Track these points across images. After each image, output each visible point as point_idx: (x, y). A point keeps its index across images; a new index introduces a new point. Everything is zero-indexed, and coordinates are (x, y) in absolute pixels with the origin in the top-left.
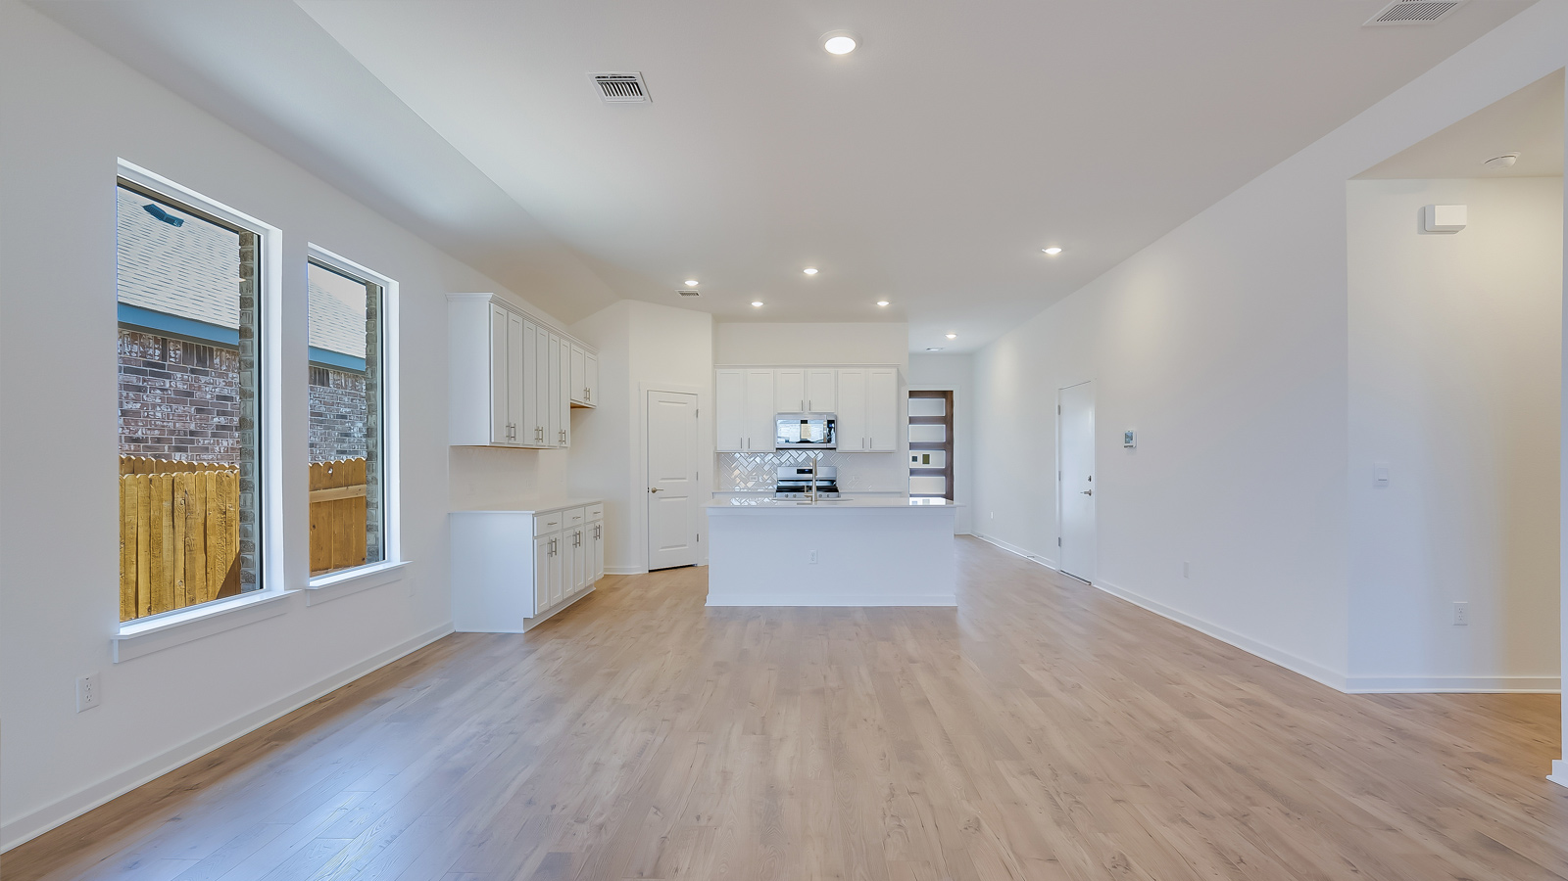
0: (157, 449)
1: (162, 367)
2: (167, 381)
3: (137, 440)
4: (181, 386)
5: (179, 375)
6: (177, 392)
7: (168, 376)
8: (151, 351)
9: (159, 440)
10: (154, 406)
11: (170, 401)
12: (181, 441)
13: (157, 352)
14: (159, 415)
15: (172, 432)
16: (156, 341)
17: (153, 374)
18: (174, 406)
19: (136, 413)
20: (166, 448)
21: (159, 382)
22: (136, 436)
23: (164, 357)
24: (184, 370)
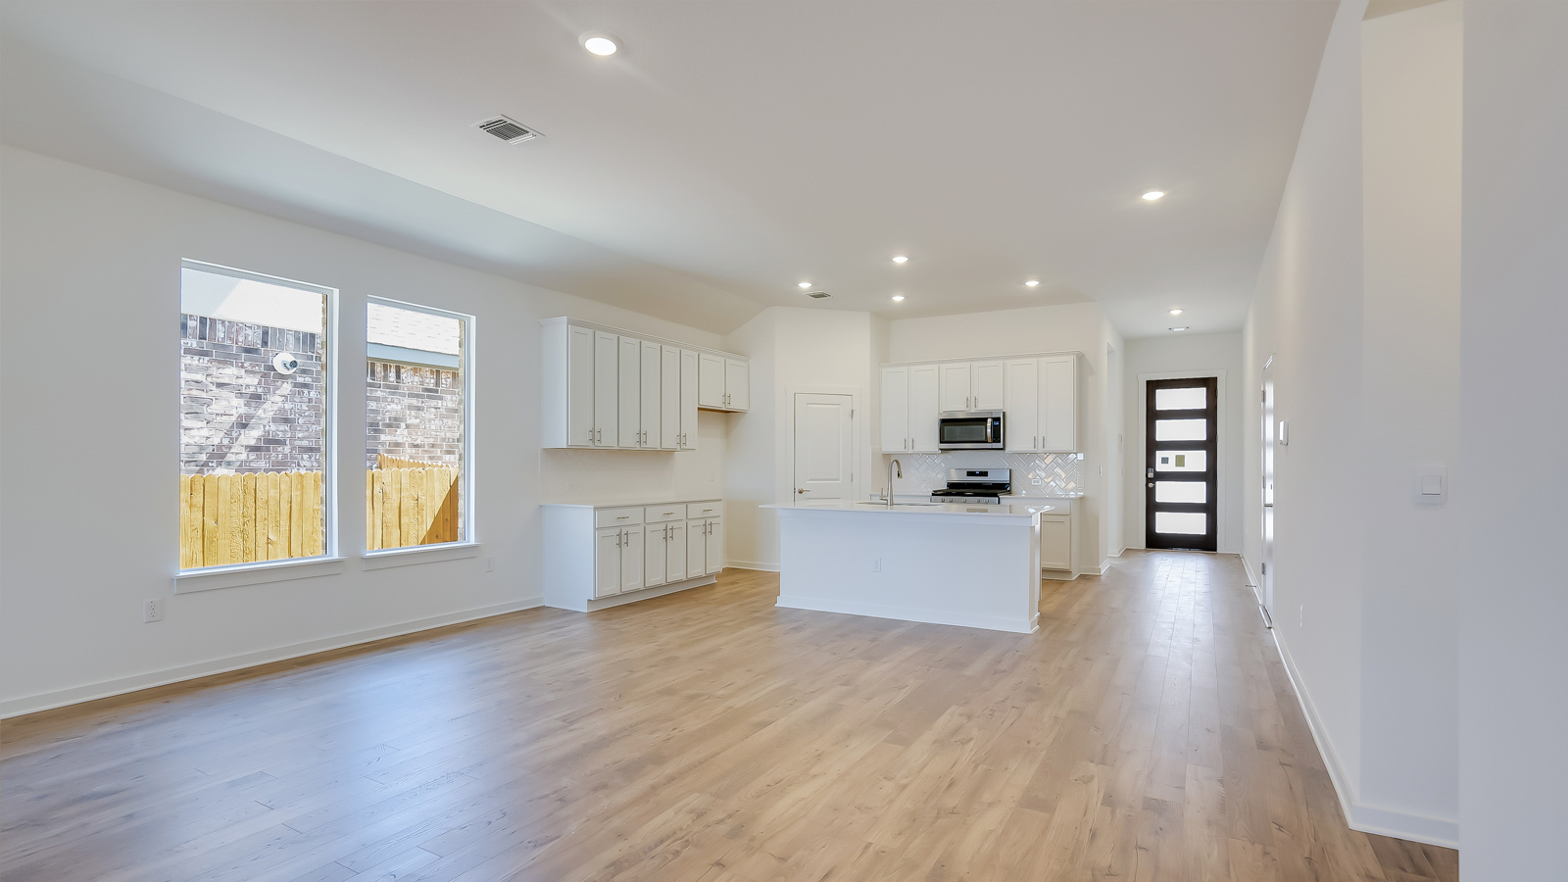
0: (432, 452)
1: (437, 391)
2: (440, 402)
3: (416, 446)
4: (451, 405)
5: (449, 397)
6: (448, 410)
7: (441, 398)
8: (427, 381)
9: (433, 446)
10: (430, 421)
11: (442, 417)
12: (450, 446)
13: (433, 381)
14: (433, 427)
15: (444, 440)
16: (432, 372)
17: (429, 397)
18: (445, 420)
19: (417, 426)
20: (439, 450)
21: (433, 403)
22: (416, 443)
23: (437, 384)
24: (453, 393)
